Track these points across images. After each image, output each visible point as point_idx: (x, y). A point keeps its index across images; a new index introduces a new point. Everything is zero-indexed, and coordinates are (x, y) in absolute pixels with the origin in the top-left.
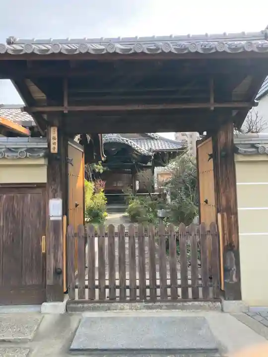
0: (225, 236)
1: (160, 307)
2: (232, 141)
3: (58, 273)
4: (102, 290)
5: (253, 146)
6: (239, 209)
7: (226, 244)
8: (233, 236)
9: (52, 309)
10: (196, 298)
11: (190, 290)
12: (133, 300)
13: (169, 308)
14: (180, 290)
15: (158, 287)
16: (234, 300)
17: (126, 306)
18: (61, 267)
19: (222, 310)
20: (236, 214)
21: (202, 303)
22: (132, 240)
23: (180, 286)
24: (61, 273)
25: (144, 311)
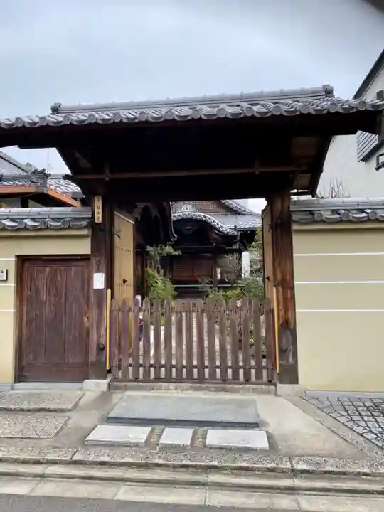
0: (281, 313)
1: (208, 389)
2: (289, 207)
3: (101, 349)
4: (147, 368)
5: (311, 213)
6: (296, 283)
7: (281, 322)
8: (290, 313)
9: (94, 387)
10: (247, 380)
11: (241, 371)
12: (179, 380)
13: (217, 390)
14: (230, 371)
15: (207, 367)
16: (290, 383)
17: (172, 386)
18: (104, 343)
19: (276, 395)
20: (292, 288)
21: (254, 386)
22: (179, 315)
23: (230, 367)
24: (104, 349)
25: (190, 392)
